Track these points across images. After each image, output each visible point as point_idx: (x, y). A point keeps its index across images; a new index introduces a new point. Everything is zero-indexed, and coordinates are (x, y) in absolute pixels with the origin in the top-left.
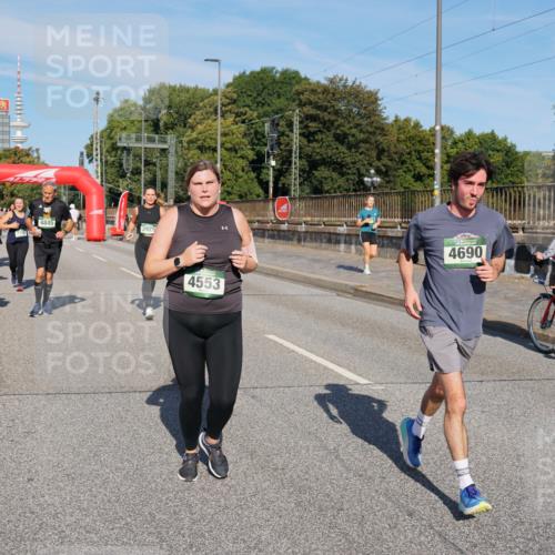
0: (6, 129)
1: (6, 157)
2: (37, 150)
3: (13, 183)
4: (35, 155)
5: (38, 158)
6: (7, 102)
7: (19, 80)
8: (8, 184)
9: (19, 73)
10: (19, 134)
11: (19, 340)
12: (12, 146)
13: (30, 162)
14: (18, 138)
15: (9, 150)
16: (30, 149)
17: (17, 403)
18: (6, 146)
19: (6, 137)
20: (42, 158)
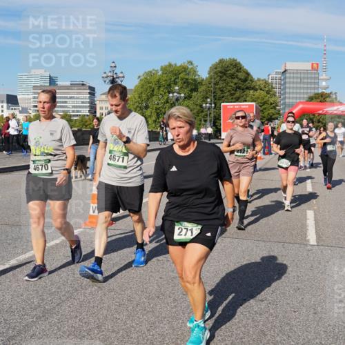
0: (316, 81)
1: (316, 98)
2: (336, 93)
3: (319, 114)
4: (334, 96)
5: (336, 98)
6: (317, 64)
7: (325, 50)
8: (317, 115)
9: (325, 46)
10: (324, 84)
11: (329, 212)
12: (320, 91)
13: (330, 101)
14: (323, 86)
15: (318, 94)
16: (331, 93)
17: (330, 252)
18: (316, 91)
19: (316, 86)
20: (338, 98)
